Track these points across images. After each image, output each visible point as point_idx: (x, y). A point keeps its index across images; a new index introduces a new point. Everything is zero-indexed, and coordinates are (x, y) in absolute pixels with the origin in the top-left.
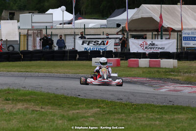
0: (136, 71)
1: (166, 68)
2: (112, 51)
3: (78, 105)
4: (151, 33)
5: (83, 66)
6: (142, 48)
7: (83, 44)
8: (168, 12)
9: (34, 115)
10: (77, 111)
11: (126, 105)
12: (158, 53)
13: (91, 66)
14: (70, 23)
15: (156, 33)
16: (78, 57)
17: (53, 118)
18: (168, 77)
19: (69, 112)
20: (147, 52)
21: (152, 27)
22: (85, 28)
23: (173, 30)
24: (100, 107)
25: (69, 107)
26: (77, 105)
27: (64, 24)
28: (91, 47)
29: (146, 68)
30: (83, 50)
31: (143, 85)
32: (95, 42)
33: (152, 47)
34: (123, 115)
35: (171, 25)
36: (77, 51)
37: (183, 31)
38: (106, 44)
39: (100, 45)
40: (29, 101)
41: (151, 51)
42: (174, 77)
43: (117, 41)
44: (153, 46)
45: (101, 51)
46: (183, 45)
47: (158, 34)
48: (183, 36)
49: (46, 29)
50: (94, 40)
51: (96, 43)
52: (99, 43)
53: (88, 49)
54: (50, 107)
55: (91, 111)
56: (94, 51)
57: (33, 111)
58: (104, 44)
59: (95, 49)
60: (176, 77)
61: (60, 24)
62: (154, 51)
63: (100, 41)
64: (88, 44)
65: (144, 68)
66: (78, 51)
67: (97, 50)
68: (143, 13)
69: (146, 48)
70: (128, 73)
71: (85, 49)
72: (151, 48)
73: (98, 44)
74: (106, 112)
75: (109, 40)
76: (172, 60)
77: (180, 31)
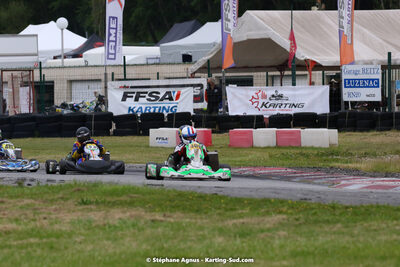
0: (253, 155)
1: (312, 148)
2: (189, 113)
3: (235, 209)
4: (265, 73)
5: (131, 146)
6: (255, 104)
7: (124, 99)
8: (303, 27)
9: (160, 230)
10: (241, 220)
11: (333, 207)
12: (290, 115)
13: (148, 146)
14: (77, 54)
15: (278, 73)
16: (114, 127)
17: (201, 233)
18: (331, 165)
19: (226, 223)
20: (267, 113)
21: (269, 60)
22: (125, 65)
23: (317, 66)
24: (280, 212)
25: (219, 214)
26: (232, 210)
27: (65, 57)
28: (142, 105)
29: (268, 147)
30: (126, 112)
31: (289, 181)
32: (150, 95)
33: (277, 102)
34: (339, 225)
35: (314, 54)
36: (112, 114)
37: (343, 68)
38: (174, 98)
39: (162, 100)
40: (131, 204)
41: (275, 113)
42: (345, 165)
43: (197, 91)
44: (280, 102)
45: (166, 114)
46: (345, 98)
47: (282, 76)
48: (344, 76)
49: (41, 68)
50: (149, 90)
51: (154, 96)
52: (161, 96)
53: (135, 110)
54: (182, 215)
55: (268, 219)
56: (150, 113)
57: (153, 221)
58: (171, 99)
59: (152, 111)
60: (350, 165)
61: (55, 58)
62: (281, 112)
63: (162, 92)
64: (136, 100)
65: (265, 148)
66: (115, 114)
67: (157, 111)
68: (251, 30)
69: (263, 104)
70: (239, 159)
71: (130, 109)
72: (275, 106)
73: (157, 98)
74: (302, 221)
75: (183, 90)
76: (326, 130)
77: (338, 68)
